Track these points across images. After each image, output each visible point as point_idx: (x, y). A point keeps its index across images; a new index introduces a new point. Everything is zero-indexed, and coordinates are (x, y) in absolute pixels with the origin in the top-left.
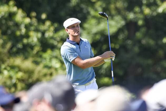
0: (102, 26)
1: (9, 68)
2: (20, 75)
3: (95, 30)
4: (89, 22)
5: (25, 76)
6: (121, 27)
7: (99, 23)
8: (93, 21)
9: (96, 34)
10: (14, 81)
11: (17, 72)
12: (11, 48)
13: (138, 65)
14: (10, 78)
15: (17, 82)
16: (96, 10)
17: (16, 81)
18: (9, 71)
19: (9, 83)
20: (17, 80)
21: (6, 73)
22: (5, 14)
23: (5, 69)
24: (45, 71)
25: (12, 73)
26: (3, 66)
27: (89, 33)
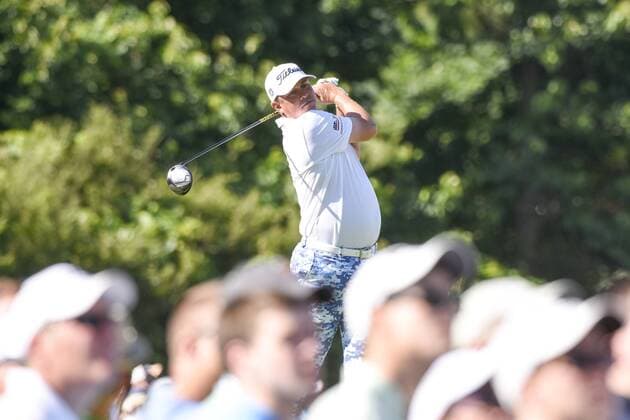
0: (437, 74)
1: (155, 207)
2: (190, 226)
3: (414, 87)
4: (396, 61)
5: (206, 231)
6: (495, 76)
7: (428, 65)
8: (410, 61)
9: (420, 98)
10: (171, 245)
11: (180, 220)
12: (161, 144)
13: (549, 193)
14: (162, 235)
15: (182, 248)
16: (419, 27)
17: (179, 245)
18: (155, 215)
19: (155, 250)
20: (181, 242)
21: (146, 221)
22: (139, 40)
23: (145, 208)
24: (267, 212)
25: (166, 222)
26: (137, 201)
27: (396, 98)
